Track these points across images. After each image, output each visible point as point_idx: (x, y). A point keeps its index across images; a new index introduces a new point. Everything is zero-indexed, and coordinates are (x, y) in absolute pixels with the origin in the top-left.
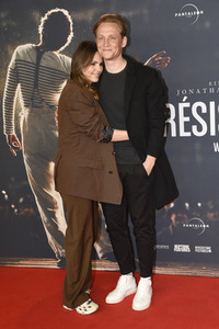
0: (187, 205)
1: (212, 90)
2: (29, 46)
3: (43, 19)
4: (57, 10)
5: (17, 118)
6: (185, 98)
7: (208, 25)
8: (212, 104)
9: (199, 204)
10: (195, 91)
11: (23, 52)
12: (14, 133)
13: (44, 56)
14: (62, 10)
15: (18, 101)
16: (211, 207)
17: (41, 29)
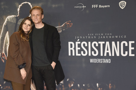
0: (79, 85)
1: (89, 37)
2: (13, 16)
3: (20, 6)
4: (26, 3)
5: (6, 46)
6: (78, 40)
7: (87, 11)
8: (89, 43)
9: (84, 85)
10: (83, 37)
11: (10, 19)
12: (4, 52)
13: (19, 20)
14: (28, 3)
15: (6, 39)
16: (89, 86)
17: (18, 10)
